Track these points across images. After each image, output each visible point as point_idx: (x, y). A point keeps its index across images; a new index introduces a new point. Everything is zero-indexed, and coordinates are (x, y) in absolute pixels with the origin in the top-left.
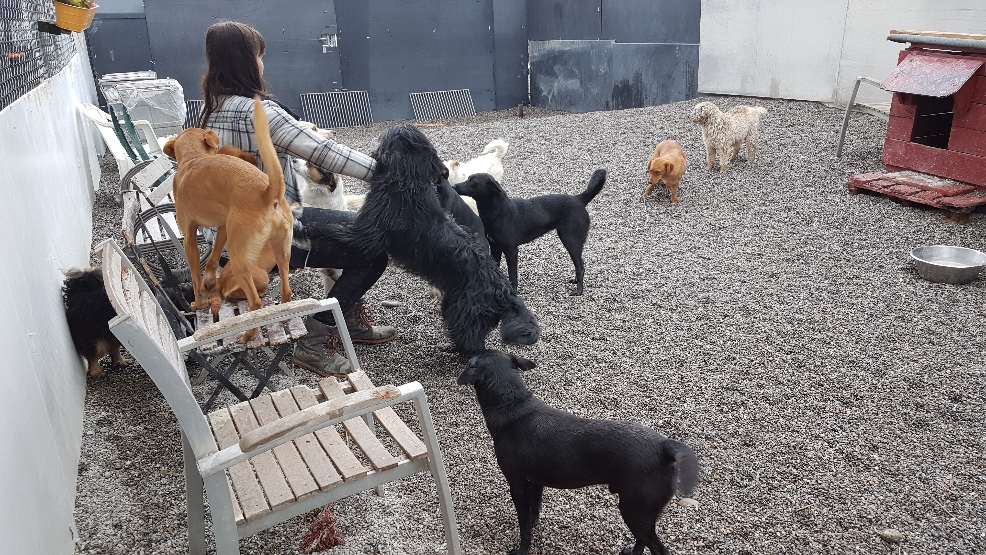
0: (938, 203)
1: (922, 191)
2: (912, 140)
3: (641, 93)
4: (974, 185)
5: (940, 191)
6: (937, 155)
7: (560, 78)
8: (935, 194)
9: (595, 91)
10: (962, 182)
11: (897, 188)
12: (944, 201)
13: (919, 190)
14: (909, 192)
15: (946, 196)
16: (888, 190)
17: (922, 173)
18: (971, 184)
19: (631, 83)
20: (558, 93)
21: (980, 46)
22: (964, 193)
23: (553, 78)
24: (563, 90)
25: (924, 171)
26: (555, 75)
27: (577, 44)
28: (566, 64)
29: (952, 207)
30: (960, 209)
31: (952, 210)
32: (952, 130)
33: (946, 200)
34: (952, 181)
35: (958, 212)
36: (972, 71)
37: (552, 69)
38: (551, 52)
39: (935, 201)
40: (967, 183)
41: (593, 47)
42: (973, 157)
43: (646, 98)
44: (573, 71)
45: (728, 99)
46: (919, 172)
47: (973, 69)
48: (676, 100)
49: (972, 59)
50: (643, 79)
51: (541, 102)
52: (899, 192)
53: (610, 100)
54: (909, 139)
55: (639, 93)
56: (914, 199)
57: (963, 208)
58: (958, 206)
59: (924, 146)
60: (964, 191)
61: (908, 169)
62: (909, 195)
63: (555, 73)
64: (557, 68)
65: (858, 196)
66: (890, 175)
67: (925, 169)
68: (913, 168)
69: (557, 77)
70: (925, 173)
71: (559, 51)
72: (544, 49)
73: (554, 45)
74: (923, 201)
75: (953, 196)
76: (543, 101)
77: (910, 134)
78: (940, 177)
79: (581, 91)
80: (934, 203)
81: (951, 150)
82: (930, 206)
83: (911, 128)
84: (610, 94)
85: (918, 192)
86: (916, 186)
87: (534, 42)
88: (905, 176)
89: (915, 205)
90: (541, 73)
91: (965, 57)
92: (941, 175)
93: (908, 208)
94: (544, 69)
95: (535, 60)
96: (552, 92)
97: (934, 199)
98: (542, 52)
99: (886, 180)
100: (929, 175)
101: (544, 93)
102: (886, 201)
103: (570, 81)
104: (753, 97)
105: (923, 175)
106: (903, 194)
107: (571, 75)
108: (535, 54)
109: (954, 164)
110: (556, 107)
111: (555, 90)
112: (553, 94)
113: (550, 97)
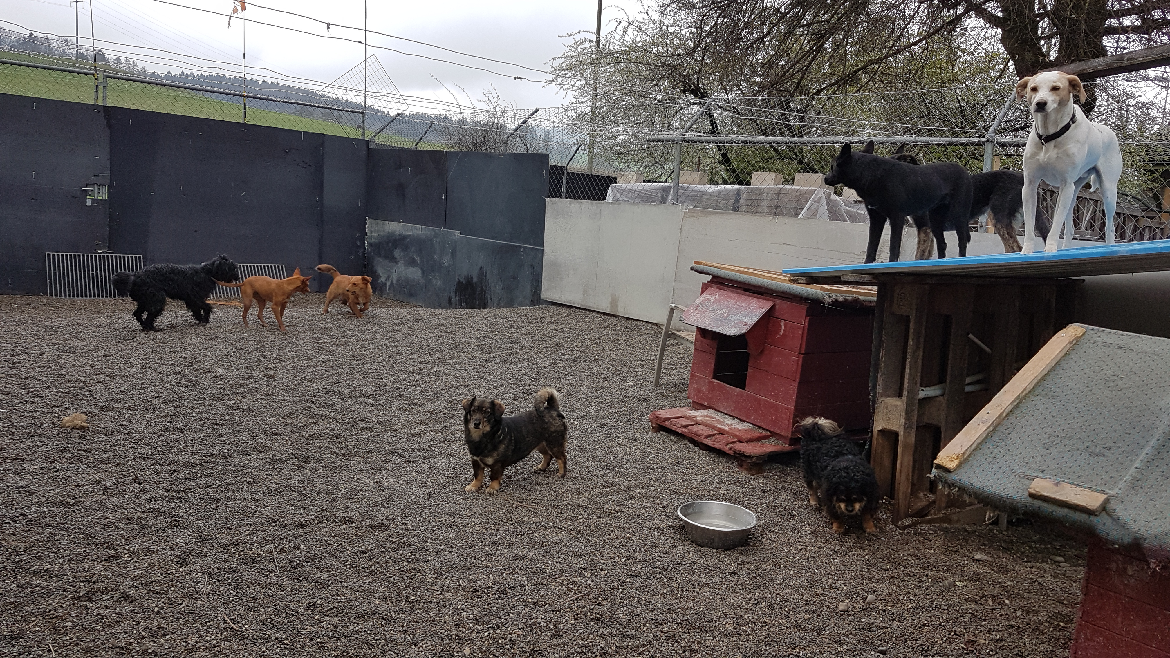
0: (730, 449)
1: (718, 434)
2: (714, 378)
3: (485, 292)
4: (770, 432)
5: (736, 436)
6: (736, 395)
7: (400, 264)
8: (730, 439)
9: (438, 283)
10: (759, 427)
11: (695, 429)
12: (736, 448)
13: (716, 432)
14: (705, 434)
15: (740, 442)
16: (685, 430)
17: (724, 413)
18: (767, 430)
19: (475, 280)
20: (398, 281)
21: (770, 287)
22: (759, 439)
23: (392, 263)
24: (403, 278)
25: (725, 412)
26: (395, 261)
27: (419, 230)
28: (407, 250)
29: (743, 455)
30: (750, 457)
31: (743, 458)
32: (749, 370)
33: (739, 446)
34: (751, 425)
35: (749, 461)
36: (763, 311)
37: (392, 253)
38: (391, 235)
39: (728, 446)
40: (764, 429)
41: (436, 236)
42: (767, 401)
43: (491, 299)
44: (414, 259)
45: (570, 310)
46: (722, 412)
47: (764, 310)
48: (521, 305)
49: (765, 299)
50: (488, 277)
51: (378, 288)
52: (696, 434)
53: (452, 295)
54: (712, 375)
55: (483, 291)
56: (709, 442)
57: (753, 457)
58: (748, 455)
59: (724, 384)
60: (759, 437)
61: (712, 408)
62: (705, 438)
63: (395, 258)
64: (397, 253)
65: (659, 434)
66: (693, 413)
67: (726, 409)
68: (715, 407)
69: (397, 263)
70: (726, 414)
71: (400, 235)
72: (384, 231)
73: (395, 227)
74: (717, 446)
75: (747, 442)
76: (380, 287)
77: (712, 370)
78: (741, 420)
79: (422, 281)
80: (726, 449)
81: (749, 392)
82: (723, 452)
83: (713, 365)
84: (453, 289)
85: (715, 435)
86: (714, 428)
87: (373, 221)
88: (707, 416)
89: (711, 450)
90: (380, 256)
91: (758, 296)
92: (741, 418)
93: (704, 452)
94: (383, 252)
95: (373, 240)
96: (391, 279)
97: (727, 444)
98: (381, 233)
99: (688, 418)
100: (730, 416)
101: (381, 279)
102: (685, 442)
103: (411, 269)
104: (594, 311)
105: (724, 416)
106: (700, 436)
107: (412, 263)
108: (373, 234)
109: (751, 407)
110: (395, 296)
111: (394, 277)
112: (392, 281)
113: (388, 284)
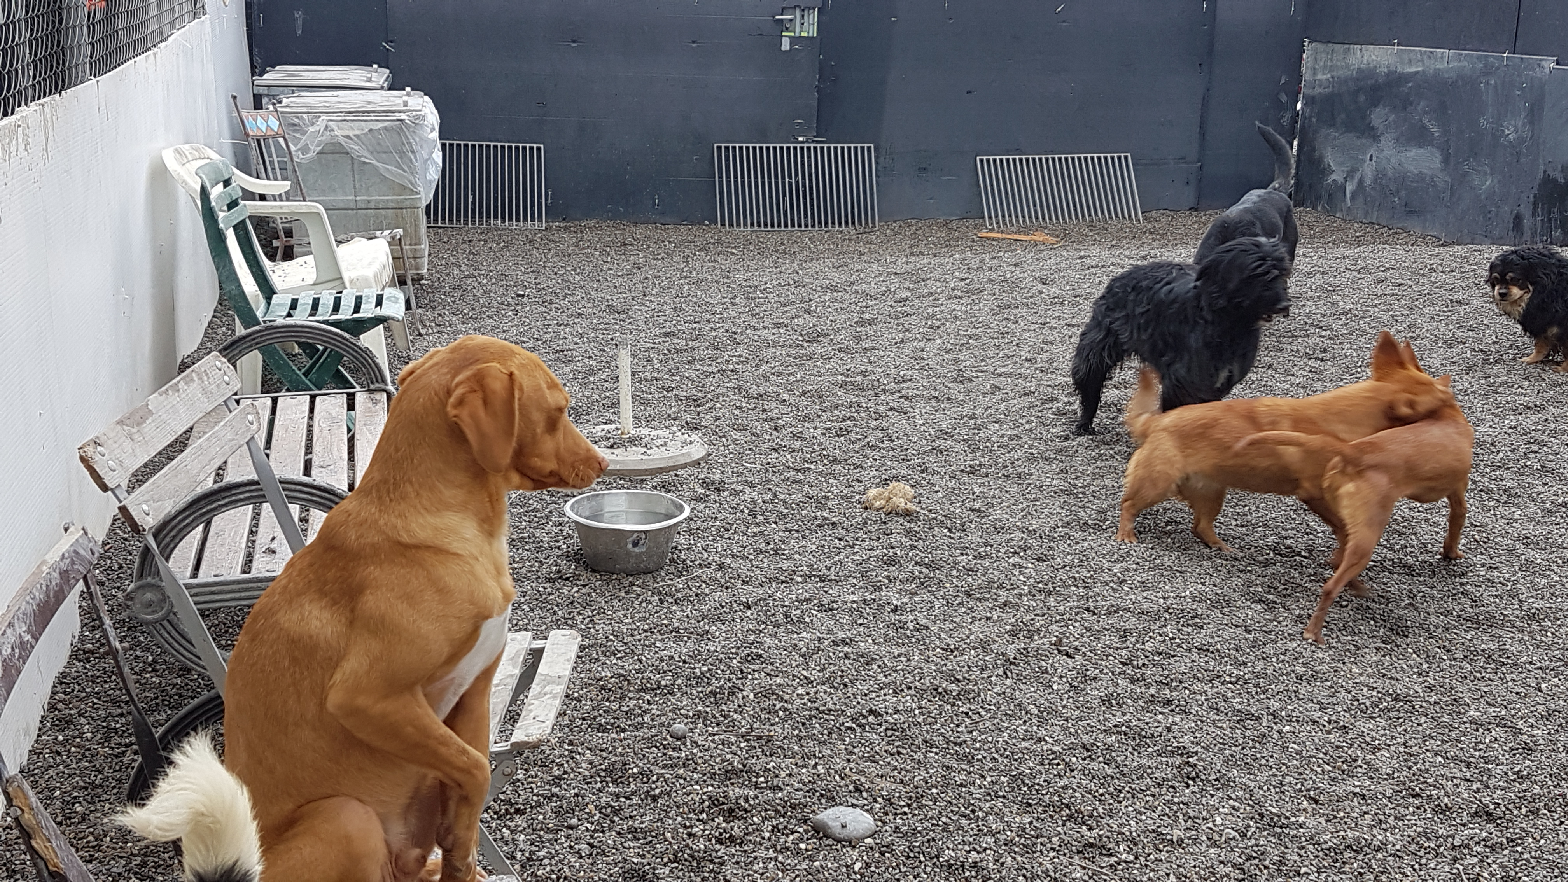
7: (1387, 141)
9: (1486, 183)
20: (1375, 180)
23: (1364, 141)
24: (1390, 173)
26: (1372, 134)
27: (1441, 61)
28: (1405, 108)
37: (1366, 117)
38: (1366, 75)
41: (1488, 71)
44: (1423, 127)
51: (1326, 201)
53: (1524, 210)
63: (1373, 128)
64: (1380, 116)
69: (1376, 138)
71: (1389, 74)
72: (1347, 67)
73: (1377, 57)
76: (1336, 198)
79: (1443, 179)
84: (1529, 196)
87: (1320, 47)
90: (1334, 126)
94: (1343, 116)
95: (1318, 91)
96: (1358, 176)
98: (1341, 74)
101: (1335, 177)
103: (1414, 153)
107: (1418, 137)
108: (1320, 77)
110: (1366, 213)
111: (1368, 171)
112: (1361, 181)
113: (1350, 188)
